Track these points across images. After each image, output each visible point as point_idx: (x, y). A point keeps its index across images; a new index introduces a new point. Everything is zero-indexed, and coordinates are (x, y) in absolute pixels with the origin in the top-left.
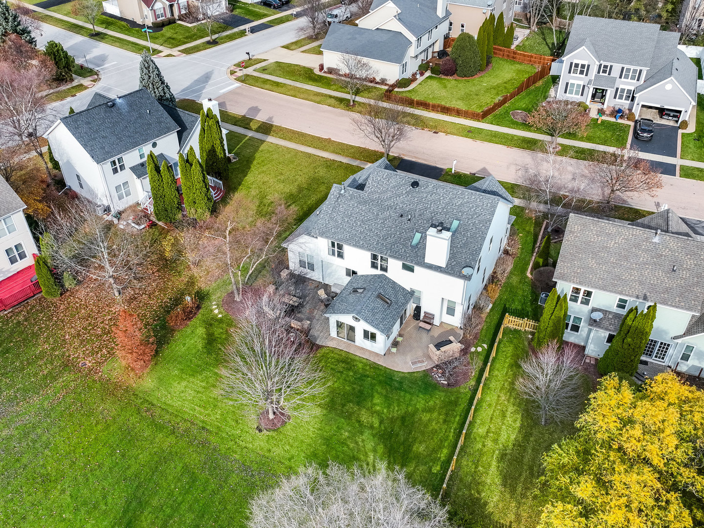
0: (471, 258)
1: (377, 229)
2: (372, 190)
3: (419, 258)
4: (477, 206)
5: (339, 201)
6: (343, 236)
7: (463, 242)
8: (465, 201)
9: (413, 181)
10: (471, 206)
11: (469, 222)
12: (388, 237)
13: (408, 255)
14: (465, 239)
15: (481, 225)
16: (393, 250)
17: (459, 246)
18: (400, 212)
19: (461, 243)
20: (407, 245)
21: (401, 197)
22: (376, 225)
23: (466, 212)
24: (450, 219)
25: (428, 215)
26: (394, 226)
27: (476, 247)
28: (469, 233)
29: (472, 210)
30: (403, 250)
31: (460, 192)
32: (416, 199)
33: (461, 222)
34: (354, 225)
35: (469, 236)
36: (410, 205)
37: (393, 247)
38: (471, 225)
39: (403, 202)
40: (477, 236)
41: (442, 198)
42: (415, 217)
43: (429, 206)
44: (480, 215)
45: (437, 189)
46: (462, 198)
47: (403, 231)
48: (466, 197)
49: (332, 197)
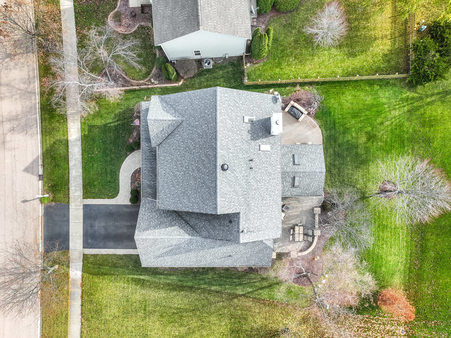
0: (266, 100)
1: (265, 184)
2: (237, 205)
3: (276, 141)
4: (229, 105)
5: (252, 229)
6: (276, 211)
7: (257, 109)
8: (227, 117)
9: (222, 171)
10: (230, 111)
11: (243, 108)
12: (268, 172)
13: (276, 150)
14: (255, 108)
15: (243, 98)
16: (275, 164)
17: (261, 112)
18: (248, 170)
19: (259, 111)
20: (270, 154)
21: (237, 175)
22: (262, 186)
23: (236, 114)
24: (244, 126)
25: (245, 146)
26: (260, 171)
27: (259, 98)
28: (251, 107)
29: (233, 109)
30: (274, 156)
31: (221, 124)
32: (236, 161)
33: (244, 115)
34: (266, 205)
35: (252, 106)
36: (241, 165)
37: (274, 165)
38: (244, 106)
39: (241, 172)
40: (251, 99)
41: (230, 139)
42: (249, 157)
43: (239, 148)
44: (235, 101)
45: (224, 146)
46: (226, 121)
47: (261, 161)
48: (224, 117)
49: (251, 238)
